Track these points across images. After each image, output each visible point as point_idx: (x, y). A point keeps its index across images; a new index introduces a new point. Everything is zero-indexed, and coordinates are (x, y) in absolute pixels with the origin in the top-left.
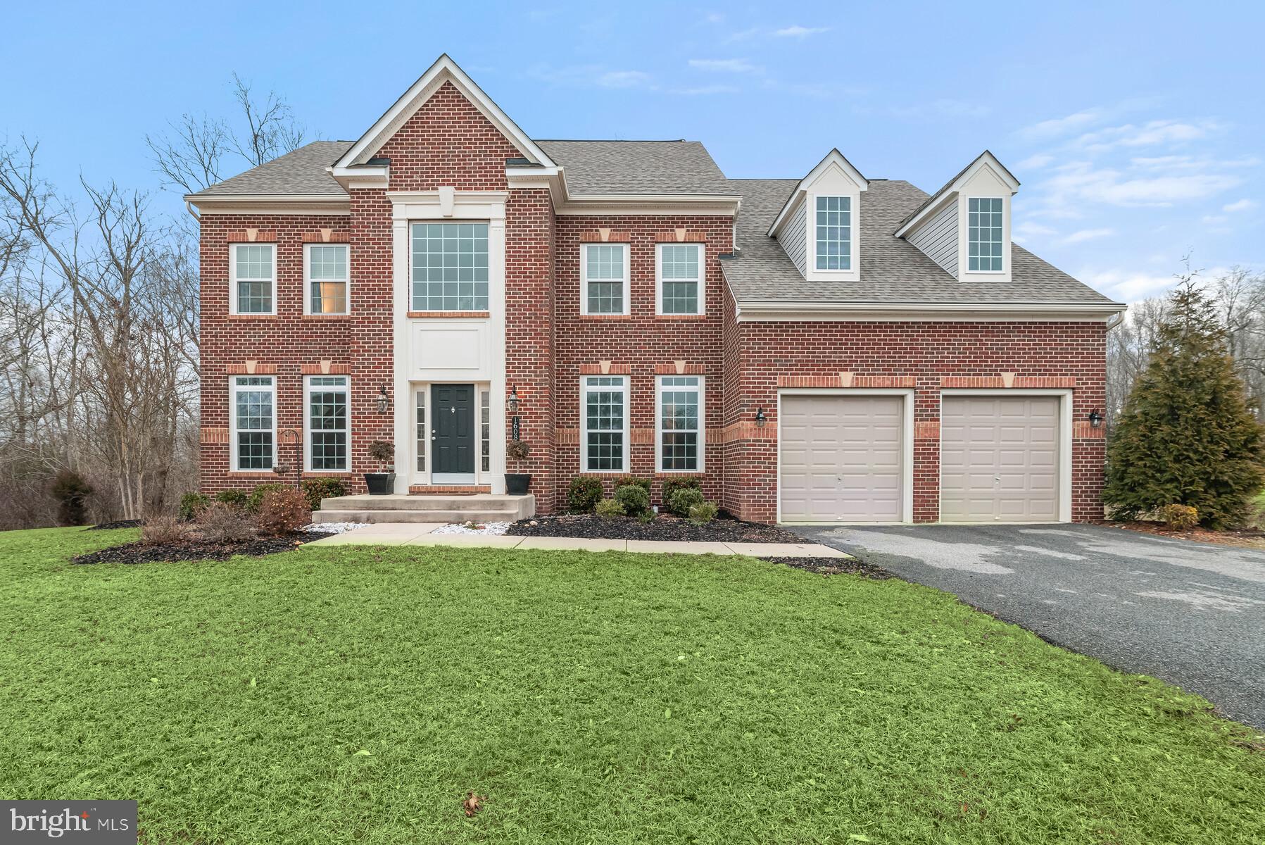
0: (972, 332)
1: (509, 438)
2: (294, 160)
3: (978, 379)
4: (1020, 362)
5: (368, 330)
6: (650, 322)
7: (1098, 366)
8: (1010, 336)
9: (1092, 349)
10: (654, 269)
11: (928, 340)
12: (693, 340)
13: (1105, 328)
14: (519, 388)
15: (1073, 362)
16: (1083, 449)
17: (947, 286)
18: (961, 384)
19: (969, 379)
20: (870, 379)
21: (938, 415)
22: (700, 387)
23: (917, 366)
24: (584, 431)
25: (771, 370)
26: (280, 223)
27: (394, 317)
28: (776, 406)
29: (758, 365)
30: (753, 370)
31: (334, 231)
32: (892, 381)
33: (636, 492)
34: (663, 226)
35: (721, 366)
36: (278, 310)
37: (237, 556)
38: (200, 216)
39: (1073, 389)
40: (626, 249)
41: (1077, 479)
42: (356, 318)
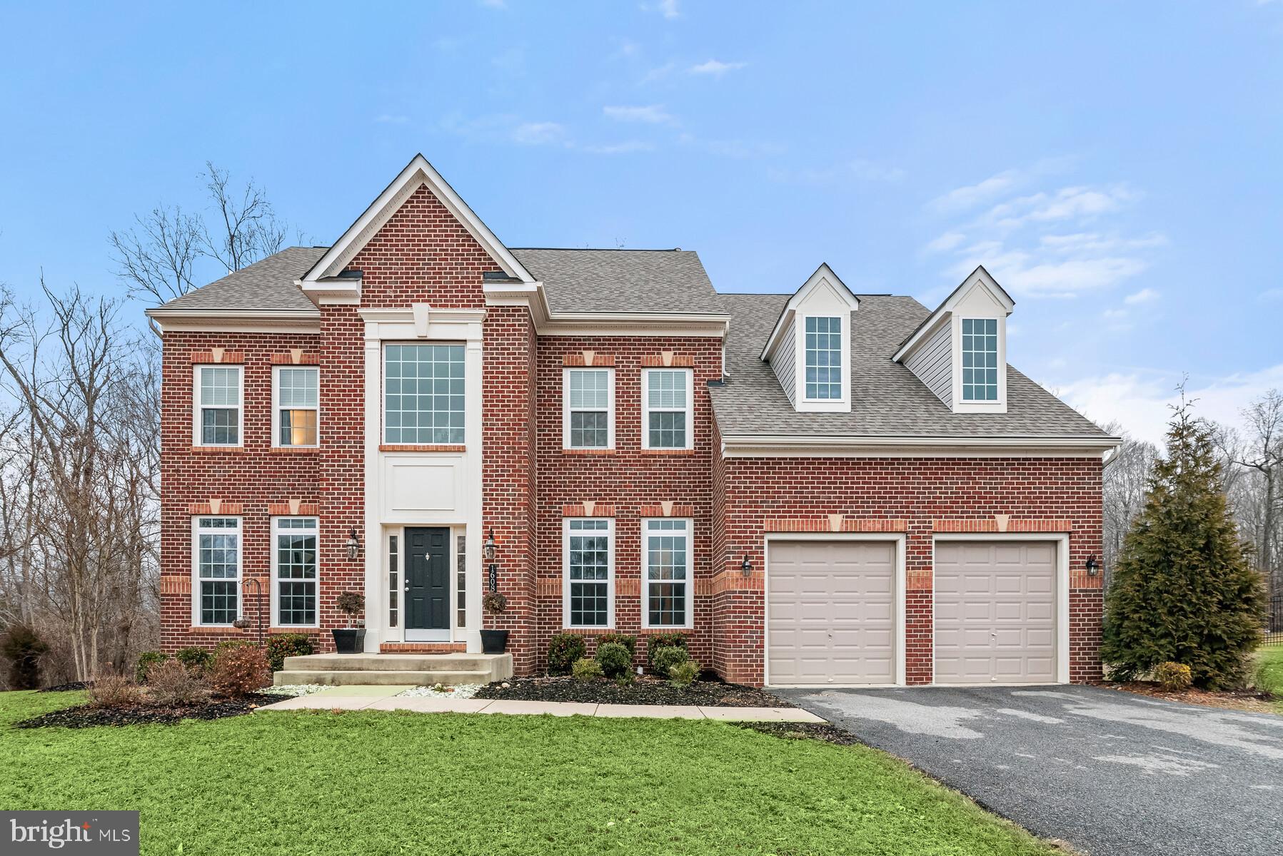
0: (964, 469)
1: (486, 589)
2: (265, 269)
3: (971, 522)
4: (1014, 502)
5: (338, 466)
6: (635, 457)
7: (1095, 507)
8: (1003, 474)
9: (1089, 488)
10: (640, 397)
11: (919, 478)
12: (680, 478)
13: (1101, 464)
14: (497, 532)
15: (1068, 502)
16: (1080, 601)
17: (940, 418)
18: (954, 528)
19: (962, 522)
20: (860, 522)
21: (930, 563)
22: (688, 531)
23: (908, 507)
24: (567, 581)
25: (757, 512)
26: (248, 342)
27: (366, 450)
28: (762, 553)
29: (744, 507)
30: (739, 512)
31: (304, 351)
32: (883, 525)
33: (617, 650)
34: (650, 349)
35: (710, 508)
36: (246, 441)
37: (187, 720)
38: (162, 333)
39: (1070, 533)
40: (611, 373)
41: (1074, 635)
42: (326, 452)
